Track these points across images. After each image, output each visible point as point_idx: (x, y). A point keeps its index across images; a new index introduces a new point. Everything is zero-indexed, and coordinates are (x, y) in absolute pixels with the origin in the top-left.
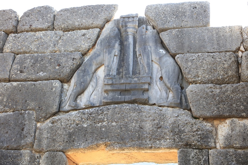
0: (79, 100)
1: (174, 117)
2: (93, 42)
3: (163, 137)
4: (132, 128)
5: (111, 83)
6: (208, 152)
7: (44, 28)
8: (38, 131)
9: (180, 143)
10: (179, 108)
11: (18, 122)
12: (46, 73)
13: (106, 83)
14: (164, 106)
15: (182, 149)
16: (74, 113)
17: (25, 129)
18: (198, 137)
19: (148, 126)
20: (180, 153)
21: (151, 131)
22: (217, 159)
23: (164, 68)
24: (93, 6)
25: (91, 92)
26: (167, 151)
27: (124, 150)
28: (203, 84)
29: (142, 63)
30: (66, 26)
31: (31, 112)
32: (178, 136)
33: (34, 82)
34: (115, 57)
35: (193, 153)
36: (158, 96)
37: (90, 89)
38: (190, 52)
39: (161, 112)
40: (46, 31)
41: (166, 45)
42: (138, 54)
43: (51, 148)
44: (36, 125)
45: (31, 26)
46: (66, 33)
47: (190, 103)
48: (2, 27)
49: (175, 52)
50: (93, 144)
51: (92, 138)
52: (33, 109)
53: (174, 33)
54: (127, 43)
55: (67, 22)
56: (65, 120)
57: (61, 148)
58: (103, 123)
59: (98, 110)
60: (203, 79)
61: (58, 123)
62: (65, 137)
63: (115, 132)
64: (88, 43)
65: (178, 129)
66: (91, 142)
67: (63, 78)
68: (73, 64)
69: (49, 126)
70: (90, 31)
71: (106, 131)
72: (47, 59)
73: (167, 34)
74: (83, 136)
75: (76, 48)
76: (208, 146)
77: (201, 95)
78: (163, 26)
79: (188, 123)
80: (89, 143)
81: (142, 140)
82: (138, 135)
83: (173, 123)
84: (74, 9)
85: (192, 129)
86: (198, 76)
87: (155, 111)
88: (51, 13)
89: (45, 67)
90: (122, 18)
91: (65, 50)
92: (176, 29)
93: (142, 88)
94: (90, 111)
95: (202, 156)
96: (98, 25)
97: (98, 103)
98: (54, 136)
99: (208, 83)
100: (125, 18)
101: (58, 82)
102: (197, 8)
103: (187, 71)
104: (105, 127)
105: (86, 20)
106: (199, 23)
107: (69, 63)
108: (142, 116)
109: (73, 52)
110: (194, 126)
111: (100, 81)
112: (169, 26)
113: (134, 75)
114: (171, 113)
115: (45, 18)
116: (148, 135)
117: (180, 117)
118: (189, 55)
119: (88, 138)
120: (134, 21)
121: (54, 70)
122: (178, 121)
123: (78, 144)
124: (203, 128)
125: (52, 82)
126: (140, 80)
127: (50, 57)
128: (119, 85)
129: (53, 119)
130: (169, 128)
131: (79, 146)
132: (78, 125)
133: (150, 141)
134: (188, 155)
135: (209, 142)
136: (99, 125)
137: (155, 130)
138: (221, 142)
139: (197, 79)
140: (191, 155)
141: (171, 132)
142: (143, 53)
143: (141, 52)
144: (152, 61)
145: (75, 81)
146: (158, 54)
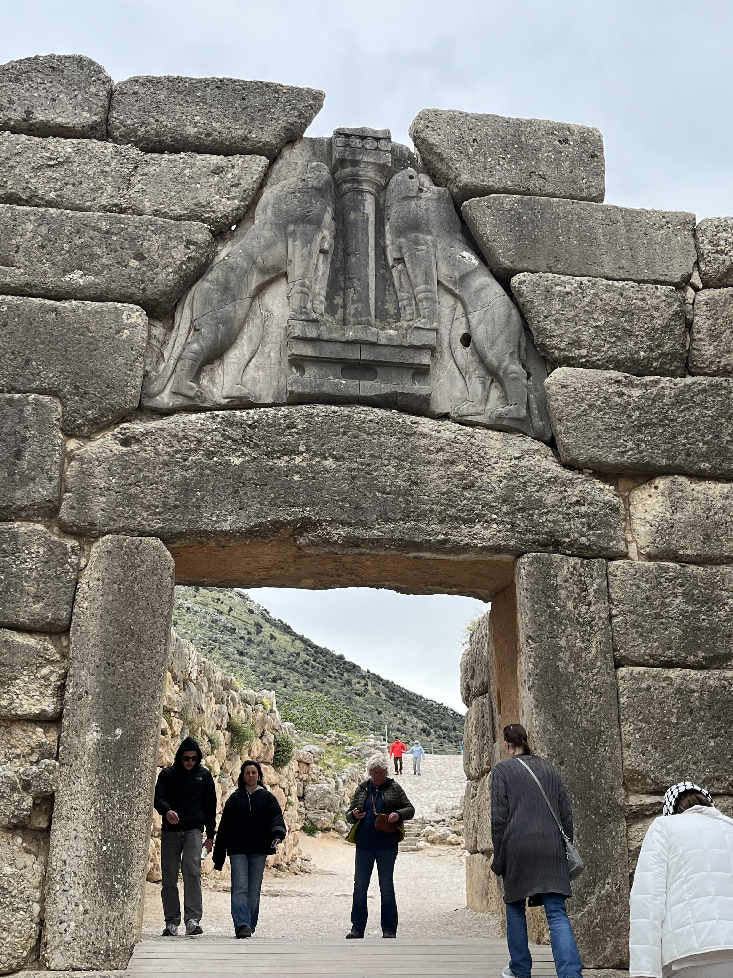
0: (207, 378)
1: (511, 459)
2: (249, 199)
3: (480, 517)
4: (387, 482)
5: (314, 335)
6: (607, 567)
7: (78, 128)
8: (74, 465)
9: (530, 536)
10: (521, 432)
12: (97, 274)
13: (297, 332)
14: (475, 425)
15: (534, 554)
16: (193, 417)
17: (27, 456)
18: (581, 523)
19: (434, 481)
20: (531, 564)
21: (443, 494)
22: (634, 588)
23: (479, 308)
24: (245, 82)
25: (247, 358)
26: (486, 556)
27: (357, 546)
28: (591, 368)
29: (405, 284)
30: (153, 132)
31: (46, 399)
32: (524, 514)
33: (52, 302)
34: (321, 257)
35: (566, 567)
36: (457, 394)
37: (245, 348)
38: (554, 270)
39: (472, 440)
41: (484, 239)
42: (391, 255)
43: (121, 525)
44: (64, 443)
45: (29, 113)
46: (154, 155)
47: (560, 420)
49: (511, 266)
50: (264, 521)
51: (259, 502)
52: (54, 393)
53: (508, 207)
54: (360, 218)
55: (157, 121)
56: (169, 437)
57: (157, 524)
58: (293, 456)
59: (275, 417)
60: (594, 353)
61: (145, 446)
62: (171, 491)
63: (335, 489)
64: (234, 198)
65: (524, 496)
66: (258, 514)
67: (155, 299)
68: (189, 258)
69: (112, 451)
70: (238, 160)
71: (305, 483)
72: (94, 230)
73: (488, 207)
74: (230, 494)
75: (193, 207)
76: (607, 549)
77: (589, 399)
78: (474, 179)
79: (553, 479)
80: (250, 517)
81: (415, 521)
82: (407, 504)
83: (508, 475)
84: (179, 82)
85: (564, 498)
86: (579, 345)
87: (453, 436)
88: (101, 82)
89: (90, 255)
90: (341, 134)
91: (156, 211)
92: (515, 196)
93: (411, 361)
94: (250, 416)
95: (592, 576)
96: (264, 144)
97: (271, 394)
98: (130, 485)
99: (607, 369)
100: (353, 139)
101: (137, 311)
102: (571, 143)
103: (549, 325)
104: (299, 471)
105: (223, 123)
106: (580, 188)
107: (173, 254)
108: (416, 447)
109: (184, 220)
110: (568, 490)
111: (274, 326)
112: (492, 183)
113: (381, 321)
114: (499, 445)
115: (80, 97)
116: (434, 507)
117: (528, 461)
118: (554, 277)
119: (246, 501)
120: (381, 153)
121: (124, 270)
122: (522, 472)
123: (214, 519)
124: (594, 496)
125: (117, 308)
126: (405, 336)
127: (106, 225)
128: (338, 344)
129: (125, 429)
130: (497, 488)
131: (216, 522)
132: (213, 457)
133: (441, 522)
134: (552, 572)
135: (612, 539)
136: (281, 463)
137: (455, 494)
138: (643, 541)
139: (577, 351)
140: (560, 573)
141: (504, 501)
142: (411, 256)
143: (404, 250)
144: (439, 282)
145: (194, 315)
146: (457, 263)
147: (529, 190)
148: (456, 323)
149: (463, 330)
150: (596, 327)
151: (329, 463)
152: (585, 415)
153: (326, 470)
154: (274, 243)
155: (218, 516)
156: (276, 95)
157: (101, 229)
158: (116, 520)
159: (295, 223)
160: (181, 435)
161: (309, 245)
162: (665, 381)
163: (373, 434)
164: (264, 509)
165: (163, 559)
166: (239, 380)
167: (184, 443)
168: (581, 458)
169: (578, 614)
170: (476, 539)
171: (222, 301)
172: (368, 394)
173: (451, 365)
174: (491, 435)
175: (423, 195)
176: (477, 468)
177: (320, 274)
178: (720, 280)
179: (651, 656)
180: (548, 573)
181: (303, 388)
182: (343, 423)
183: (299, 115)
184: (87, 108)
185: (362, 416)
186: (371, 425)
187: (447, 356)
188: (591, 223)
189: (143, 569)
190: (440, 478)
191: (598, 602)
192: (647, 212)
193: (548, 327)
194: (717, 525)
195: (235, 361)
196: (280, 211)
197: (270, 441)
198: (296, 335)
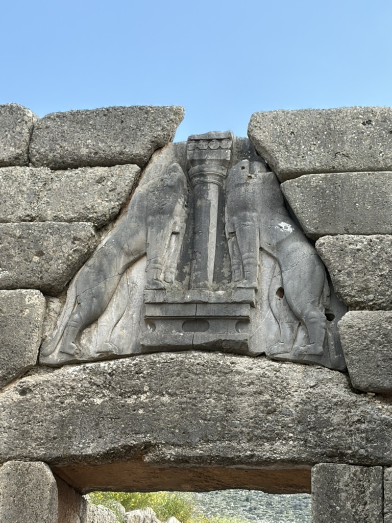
0: (86, 338)
1: (307, 388)
2: (123, 199)
3: (280, 435)
4: (208, 411)
5: (161, 300)
6: (383, 473)
7: (7, 159)
9: (319, 450)
10: (319, 365)
12: (10, 269)
13: (149, 299)
14: (283, 361)
15: (321, 464)
16: (71, 370)
18: (361, 437)
20: (318, 472)
21: (251, 419)
23: (289, 267)
24: (124, 108)
25: (115, 321)
26: (288, 466)
27: (187, 462)
28: (378, 310)
29: (236, 253)
30: (58, 155)
32: (315, 432)
34: (174, 237)
35: (347, 474)
36: (272, 337)
37: (113, 314)
38: (350, 231)
39: (278, 374)
40: (10, 168)
41: (295, 212)
43: (18, 453)
46: (59, 172)
47: (347, 354)
49: (315, 231)
50: (116, 446)
51: (113, 432)
53: (315, 184)
54: (204, 204)
55: (61, 147)
56: (52, 387)
57: (42, 452)
58: (140, 395)
59: (128, 366)
60: (380, 297)
61: (35, 394)
62: (52, 427)
63: (169, 419)
64: (110, 200)
65: (315, 417)
66: (112, 441)
67: (50, 284)
68: (74, 251)
69: (13, 400)
70: (116, 169)
71: (147, 415)
72: (11, 237)
73: (298, 186)
74: (92, 427)
75: (82, 211)
76: (382, 458)
77: (371, 336)
78: (289, 165)
79: (339, 403)
80: (106, 443)
81: (229, 440)
82: (222, 428)
83: (304, 401)
84: (78, 115)
85: (348, 417)
86: (367, 291)
87: (262, 372)
88: (24, 122)
89: (7, 256)
90: (192, 140)
91: (55, 217)
92: (320, 175)
93: (234, 314)
94: (111, 366)
95: (369, 481)
96: (135, 156)
97: (131, 347)
98: (24, 423)
99: (390, 309)
100: (201, 143)
101: (36, 294)
102: (373, 124)
103: (342, 277)
104: (144, 406)
105: (107, 143)
106: (377, 161)
107: (64, 249)
108: (232, 382)
109: (75, 221)
110: (352, 411)
111: (137, 294)
112: (304, 166)
113: (217, 283)
114: (300, 376)
115: (9, 136)
116: (244, 429)
117: (321, 388)
118: (349, 238)
119: (104, 431)
120: (223, 150)
121: (29, 265)
122: (315, 398)
123: (81, 446)
124: (372, 415)
125: (22, 294)
126: (230, 295)
127: (19, 232)
128: (179, 305)
129: (23, 383)
130: (294, 412)
131: (82, 448)
132: (82, 399)
133: (248, 441)
134: (336, 478)
135: (386, 449)
136: (130, 401)
137: (260, 418)
139: (365, 297)
140: (342, 479)
141: (299, 422)
142: (240, 230)
143: (236, 226)
144: (261, 249)
145: (78, 292)
146: (275, 233)
147: (334, 167)
148: (274, 280)
149: (278, 286)
150: (381, 275)
151: (166, 399)
152: (367, 349)
153: (163, 405)
154: (137, 232)
155: (84, 443)
156: (146, 116)
157: (15, 235)
158: (13, 450)
159: (153, 215)
160: (60, 384)
161: (162, 231)
163: (200, 374)
164: (117, 437)
165: (45, 477)
166: (108, 338)
167: (62, 390)
168: (363, 385)
169: (355, 512)
170: (275, 453)
171: (96, 280)
172: (199, 343)
173: (269, 314)
174: (295, 369)
175: (251, 181)
176: (280, 397)
177: (173, 251)
180: (332, 480)
181: (151, 341)
182: (177, 367)
183: (162, 129)
184: (13, 144)
185: (192, 360)
186: (198, 367)
187: (265, 307)
188: (384, 189)
190: (249, 406)
191: (373, 502)
193: (341, 279)
195: (105, 324)
196: (143, 207)
197: (124, 385)
198: (148, 301)
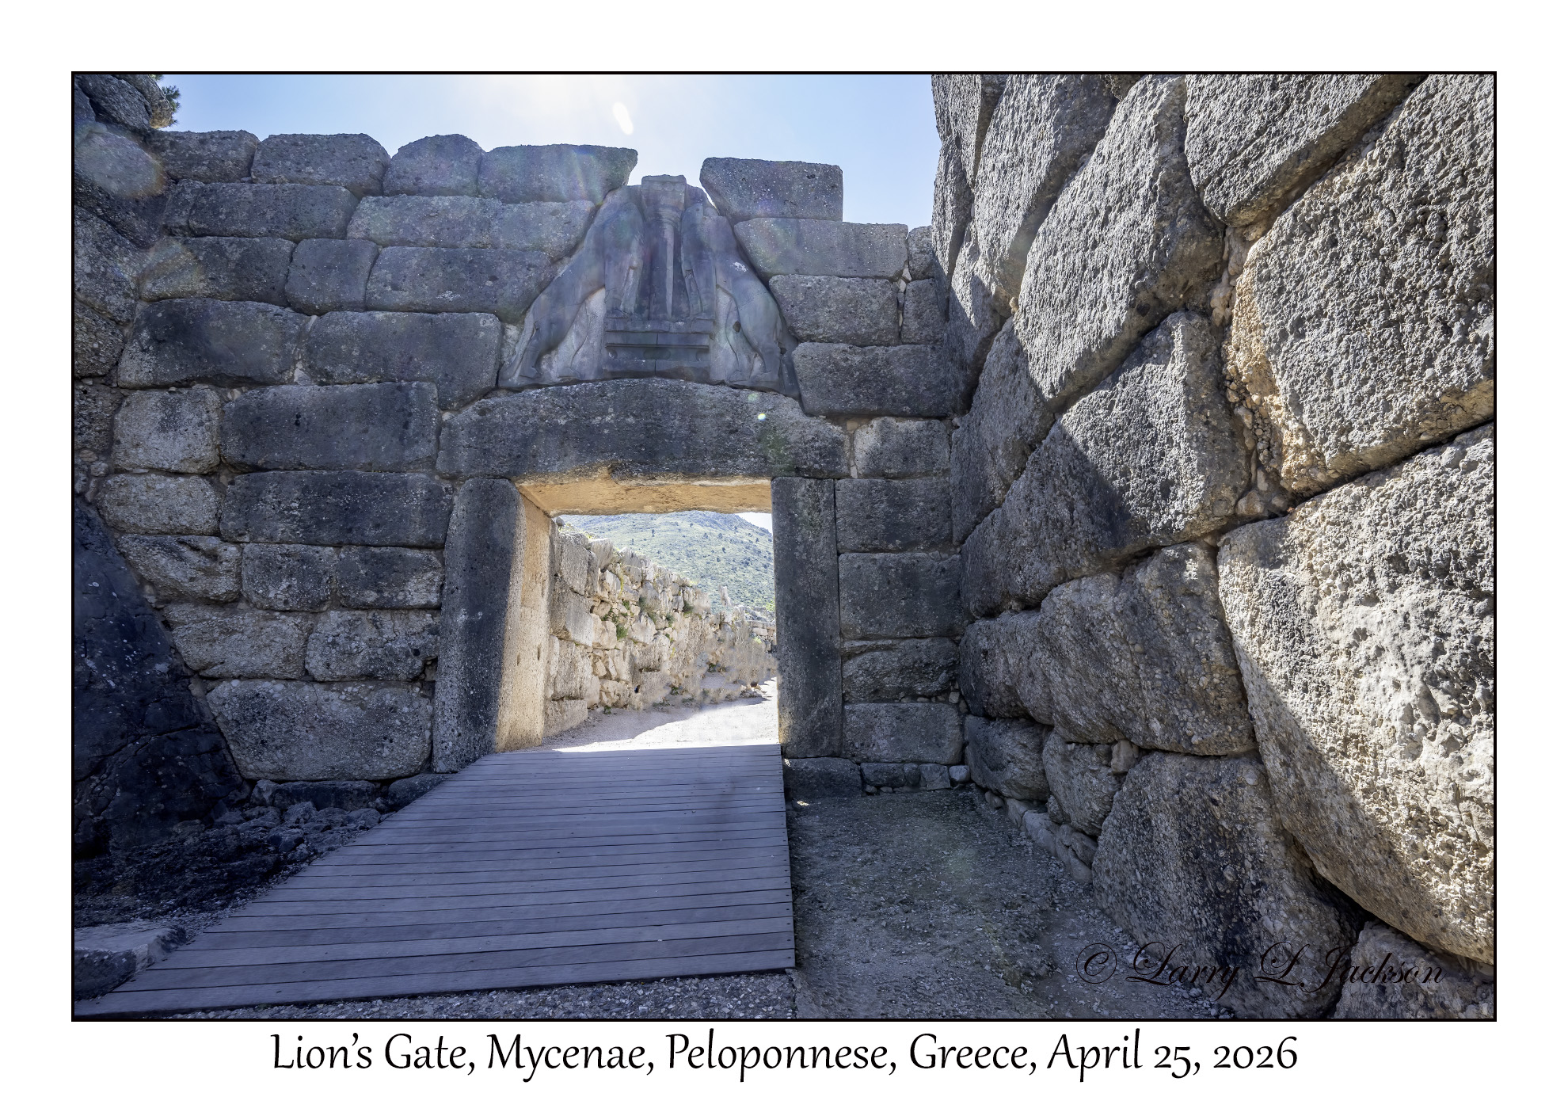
0: (546, 363)
1: (765, 412)
2: (578, 233)
3: (742, 453)
4: (672, 431)
5: (622, 329)
6: (835, 485)
7: (453, 187)
8: (445, 431)
9: (778, 466)
10: (775, 391)
11: (392, 407)
12: (461, 293)
13: (609, 328)
14: (742, 387)
15: (779, 478)
16: (533, 393)
17: (412, 426)
18: (815, 454)
19: (708, 429)
20: (777, 485)
21: (714, 438)
22: (852, 499)
23: (746, 302)
25: (575, 348)
26: (749, 482)
27: (654, 479)
28: (827, 342)
29: (694, 289)
30: (509, 188)
31: (425, 385)
32: (773, 450)
33: (430, 315)
34: (632, 272)
35: (803, 486)
36: (730, 366)
37: (574, 341)
38: (801, 272)
39: (737, 399)
40: (458, 197)
41: (749, 252)
42: (684, 267)
43: (480, 471)
44: (439, 416)
45: (417, 179)
46: (511, 204)
47: (800, 382)
48: (343, 176)
49: (769, 271)
51: (579, 451)
52: (431, 379)
53: (767, 228)
54: (660, 242)
55: (512, 179)
56: (513, 408)
58: (605, 417)
59: (591, 389)
60: (828, 331)
61: (496, 414)
62: (516, 446)
63: (635, 439)
64: (566, 233)
65: (774, 437)
66: (579, 459)
67: (505, 308)
68: (530, 278)
69: (472, 420)
70: (569, 204)
71: (613, 435)
72: (461, 261)
73: (751, 229)
74: (558, 446)
75: (535, 241)
76: (834, 472)
77: (822, 364)
78: (742, 208)
79: (795, 424)
80: (573, 461)
81: (694, 458)
82: (688, 447)
83: (762, 422)
84: (528, 149)
85: (803, 437)
86: (817, 326)
87: (722, 398)
89: (458, 279)
90: (647, 182)
91: (508, 245)
92: (772, 219)
93: (693, 344)
94: (573, 389)
95: (823, 492)
96: (588, 191)
97: (591, 372)
98: (485, 442)
99: (838, 342)
100: (656, 183)
101: (490, 318)
102: (817, 177)
103: (795, 312)
104: (608, 425)
105: (560, 178)
107: (519, 275)
108: (695, 405)
109: (528, 250)
110: (806, 431)
111: (596, 325)
112: (756, 210)
113: (676, 316)
114: (759, 401)
115: (455, 165)
116: (708, 448)
117: (778, 412)
118: (800, 278)
119: (570, 450)
120: (677, 193)
121: (481, 289)
124: (824, 435)
125: (475, 317)
126: (689, 326)
127: (469, 257)
128: (640, 334)
129: (482, 403)
130: (753, 433)
131: (549, 466)
132: (546, 420)
134: (793, 489)
135: (838, 464)
136: (596, 422)
137: (723, 438)
138: (861, 464)
139: (816, 331)
140: (798, 490)
141: (759, 441)
142: (697, 267)
143: (693, 264)
144: (716, 287)
145: (535, 318)
146: (731, 272)
147: (783, 213)
148: (731, 315)
149: (734, 321)
151: (631, 420)
152: (819, 376)
153: (629, 425)
154: (594, 265)
156: (599, 155)
157: (465, 260)
158: (475, 468)
159: (610, 248)
160: (522, 405)
161: (619, 264)
162: (880, 351)
163: (664, 398)
164: (583, 455)
166: (569, 364)
167: (524, 411)
168: (816, 408)
169: (811, 519)
170: (738, 469)
171: (554, 308)
172: (661, 369)
173: (726, 346)
174: (753, 395)
175: (705, 222)
176: (740, 419)
177: (631, 284)
178: (924, 273)
179: (863, 545)
180: (790, 491)
181: (614, 368)
182: (641, 391)
183: (616, 169)
184: (461, 174)
185: (656, 385)
186: (661, 391)
187: (723, 339)
188: (829, 236)
189: (495, 501)
190: (712, 427)
191: (826, 509)
192: (872, 225)
193: (793, 314)
194: (913, 451)
195: (565, 350)
196: (599, 239)
197: (588, 407)
198: (608, 330)
